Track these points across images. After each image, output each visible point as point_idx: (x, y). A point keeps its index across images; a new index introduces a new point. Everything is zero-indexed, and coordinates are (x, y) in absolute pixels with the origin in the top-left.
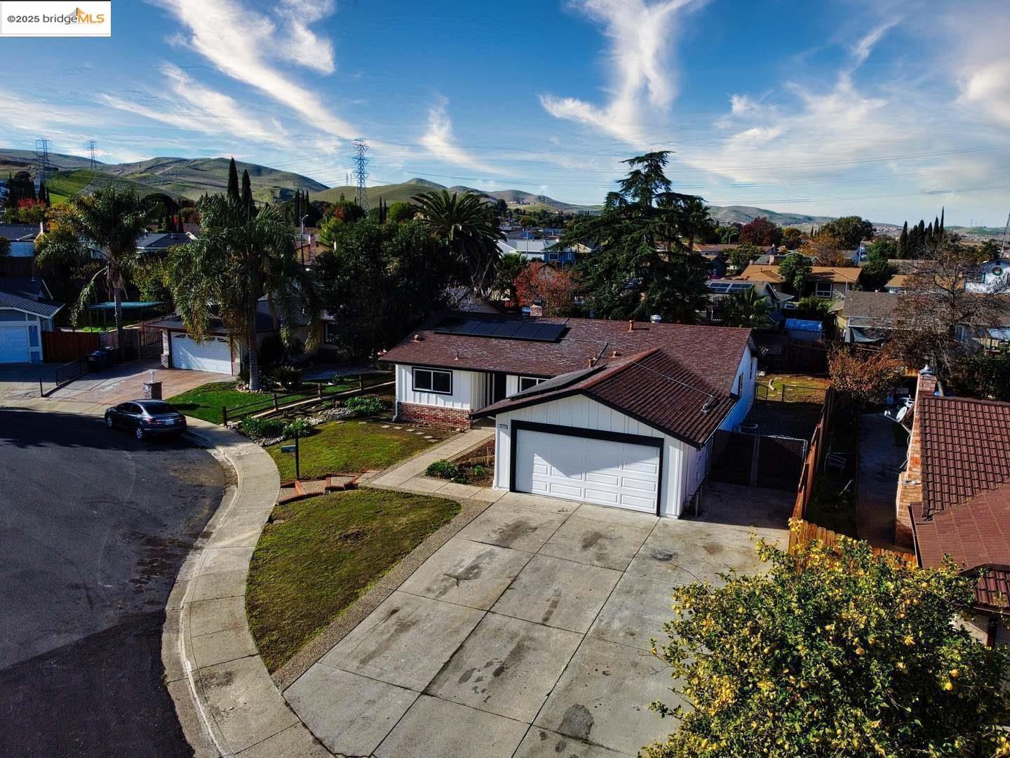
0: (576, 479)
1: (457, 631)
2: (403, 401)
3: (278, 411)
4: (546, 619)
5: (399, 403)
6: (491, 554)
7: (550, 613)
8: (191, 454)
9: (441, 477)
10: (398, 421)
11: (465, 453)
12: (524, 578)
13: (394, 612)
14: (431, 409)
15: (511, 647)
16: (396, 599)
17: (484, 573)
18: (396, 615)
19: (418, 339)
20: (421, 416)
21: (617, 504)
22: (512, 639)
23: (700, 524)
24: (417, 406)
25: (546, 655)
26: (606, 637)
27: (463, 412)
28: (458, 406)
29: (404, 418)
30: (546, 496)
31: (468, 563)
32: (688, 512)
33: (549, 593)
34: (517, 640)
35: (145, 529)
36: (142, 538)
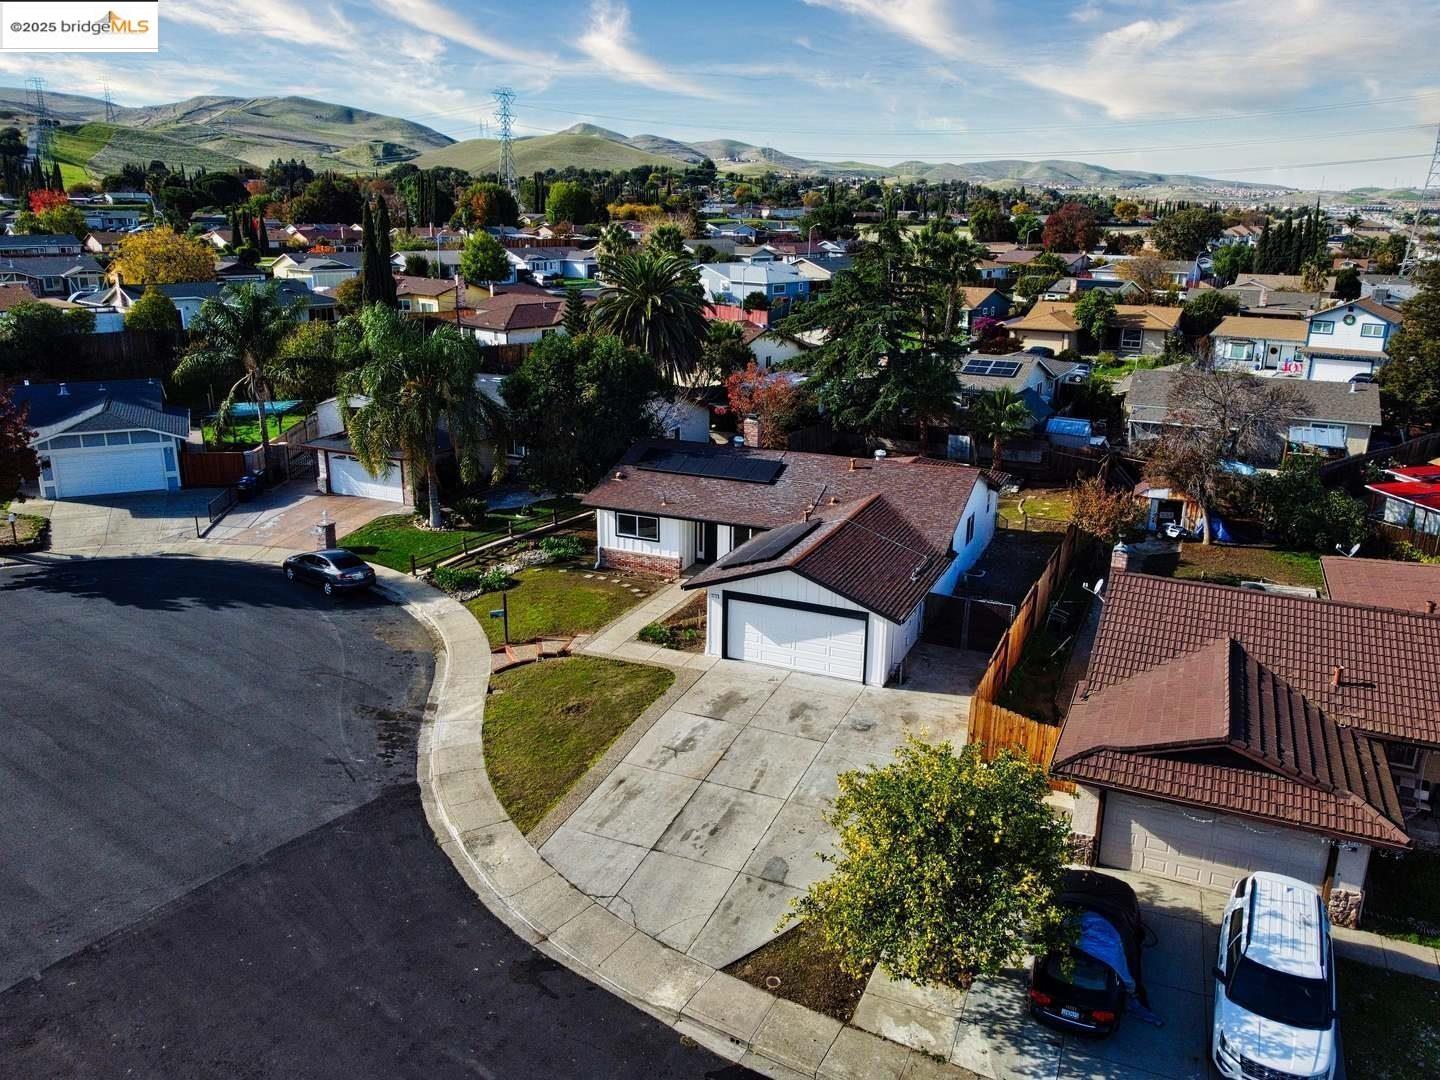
0: (786, 648)
1: (677, 798)
2: (606, 547)
3: (468, 556)
4: (753, 787)
5: (602, 549)
6: (705, 726)
7: (757, 781)
8: (388, 612)
9: (653, 642)
10: (602, 569)
11: (675, 611)
12: (736, 750)
13: (621, 782)
14: (637, 556)
15: (724, 811)
16: (622, 770)
17: (700, 744)
18: (623, 785)
19: (620, 477)
20: (626, 564)
21: (826, 673)
22: (724, 804)
23: (903, 693)
24: (622, 553)
25: (754, 817)
26: (805, 802)
27: (672, 560)
28: (665, 554)
29: (607, 565)
30: (758, 664)
31: (684, 735)
32: (893, 680)
33: (757, 764)
34: (728, 806)
35: (373, 701)
36: (373, 711)
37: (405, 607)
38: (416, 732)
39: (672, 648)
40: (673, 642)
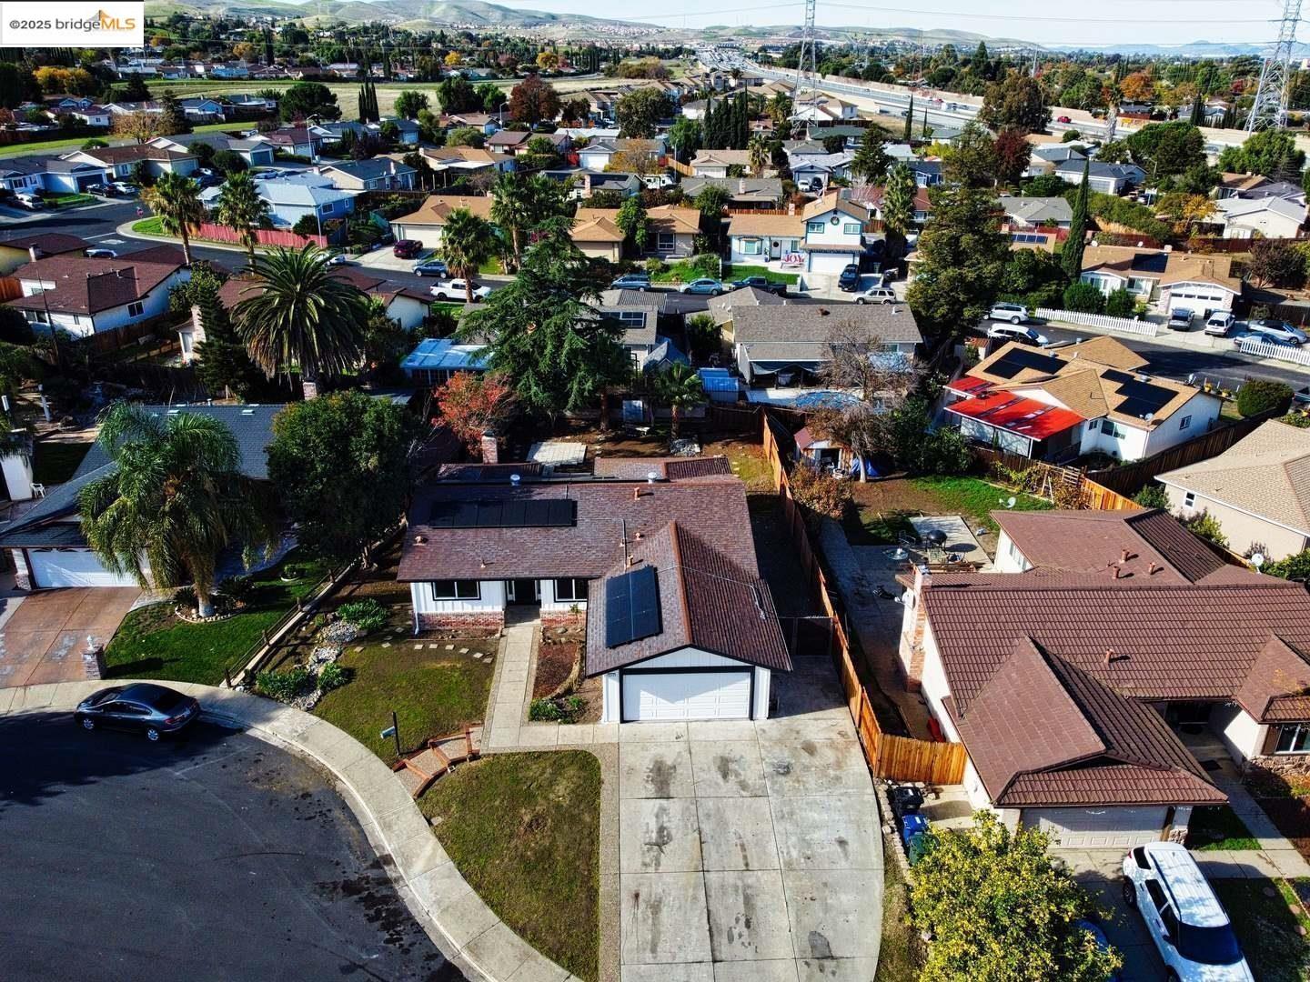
0: (680, 704)
1: (695, 898)
2: (423, 611)
3: (272, 647)
4: (747, 865)
5: (419, 615)
6: (663, 810)
7: (745, 857)
9: (547, 720)
11: (534, 673)
12: (706, 828)
13: (637, 897)
14: (457, 615)
15: (741, 899)
16: (628, 883)
17: (673, 832)
18: (641, 899)
19: (421, 542)
21: (716, 717)
22: (737, 891)
23: (785, 720)
24: (441, 615)
25: (768, 897)
26: (795, 866)
27: (495, 614)
28: (488, 609)
29: (427, 627)
30: (655, 722)
31: (653, 826)
32: (774, 711)
33: (733, 839)
34: (740, 891)
35: (325, 875)
36: (335, 888)
37: (250, 733)
38: (395, 898)
39: (569, 723)
40: (566, 717)
